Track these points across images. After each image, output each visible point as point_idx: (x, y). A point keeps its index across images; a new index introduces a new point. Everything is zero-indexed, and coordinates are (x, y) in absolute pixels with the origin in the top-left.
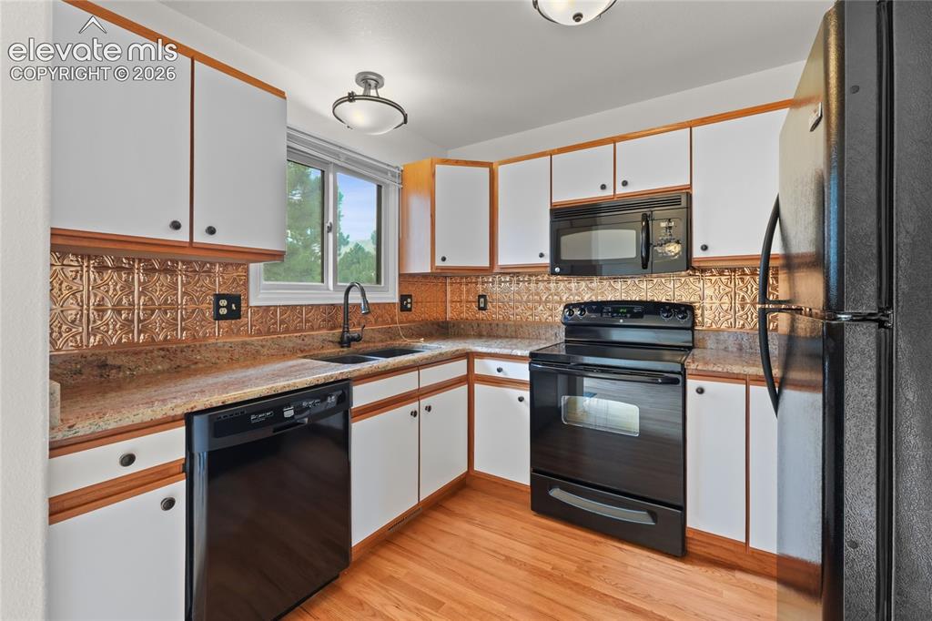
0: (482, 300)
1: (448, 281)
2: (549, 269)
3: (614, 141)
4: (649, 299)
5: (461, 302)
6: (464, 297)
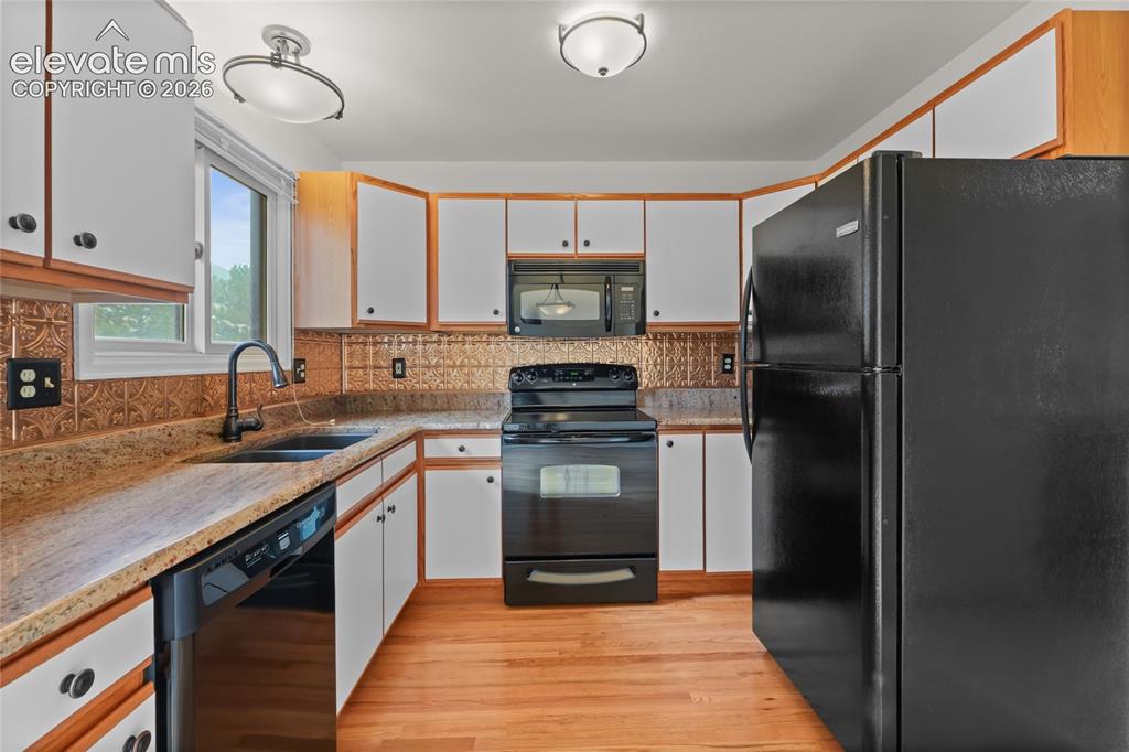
0: (398, 365)
1: (345, 339)
2: (505, 329)
4: (595, 361)
5: (364, 368)
6: (370, 362)
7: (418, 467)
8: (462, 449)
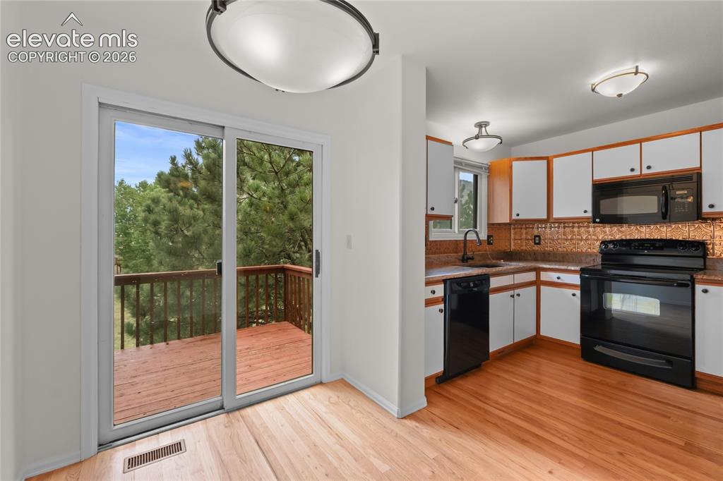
0: (537, 238)
1: (512, 226)
2: (591, 220)
3: (640, 141)
4: (669, 237)
5: (521, 239)
6: (524, 236)
7: (538, 283)
8: (558, 278)
